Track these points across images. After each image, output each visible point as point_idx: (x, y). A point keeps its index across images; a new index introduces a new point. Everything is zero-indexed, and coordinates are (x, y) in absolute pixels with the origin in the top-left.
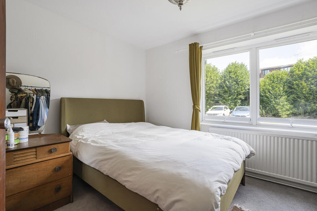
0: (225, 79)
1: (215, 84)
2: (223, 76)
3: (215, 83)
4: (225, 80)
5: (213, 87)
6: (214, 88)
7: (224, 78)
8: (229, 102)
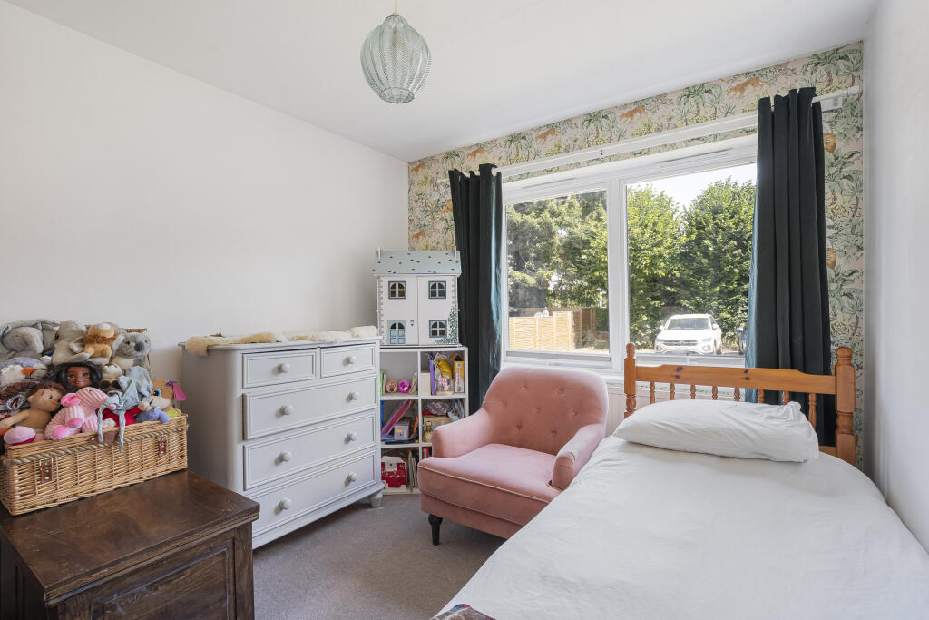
0: (701, 231)
1: (669, 248)
2: (694, 224)
3: (666, 245)
4: (702, 234)
5: (661, 256)
6: (664, 262)
7: (698, 228)
8: (715, 304)
